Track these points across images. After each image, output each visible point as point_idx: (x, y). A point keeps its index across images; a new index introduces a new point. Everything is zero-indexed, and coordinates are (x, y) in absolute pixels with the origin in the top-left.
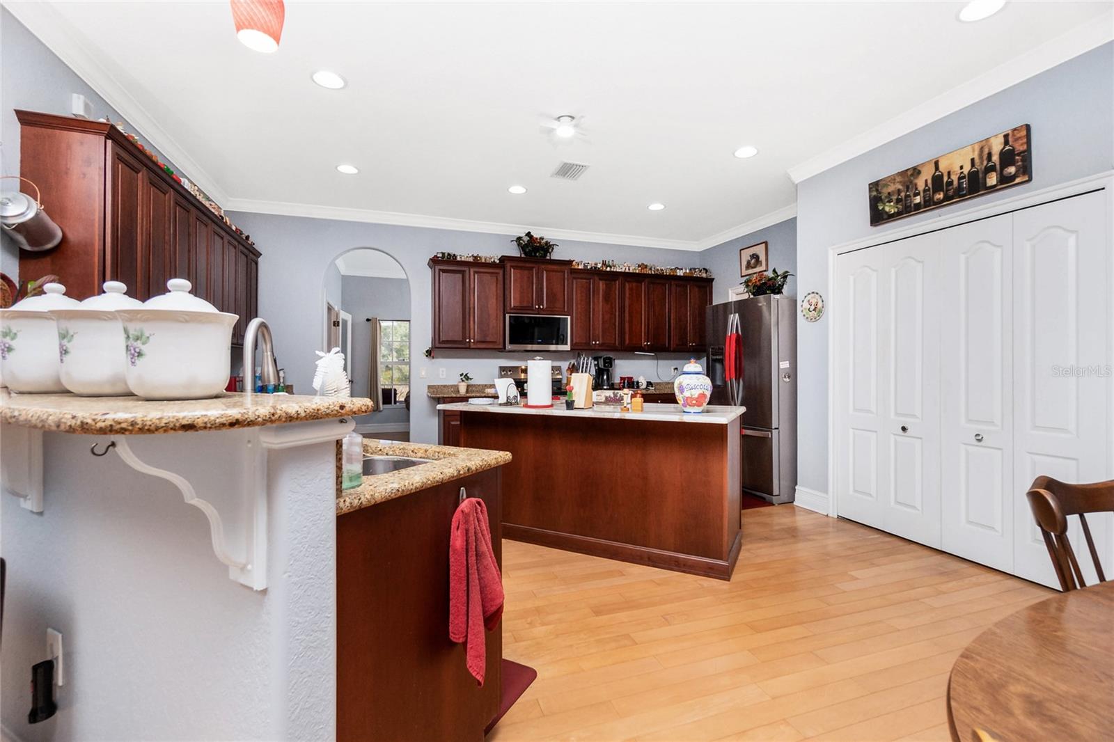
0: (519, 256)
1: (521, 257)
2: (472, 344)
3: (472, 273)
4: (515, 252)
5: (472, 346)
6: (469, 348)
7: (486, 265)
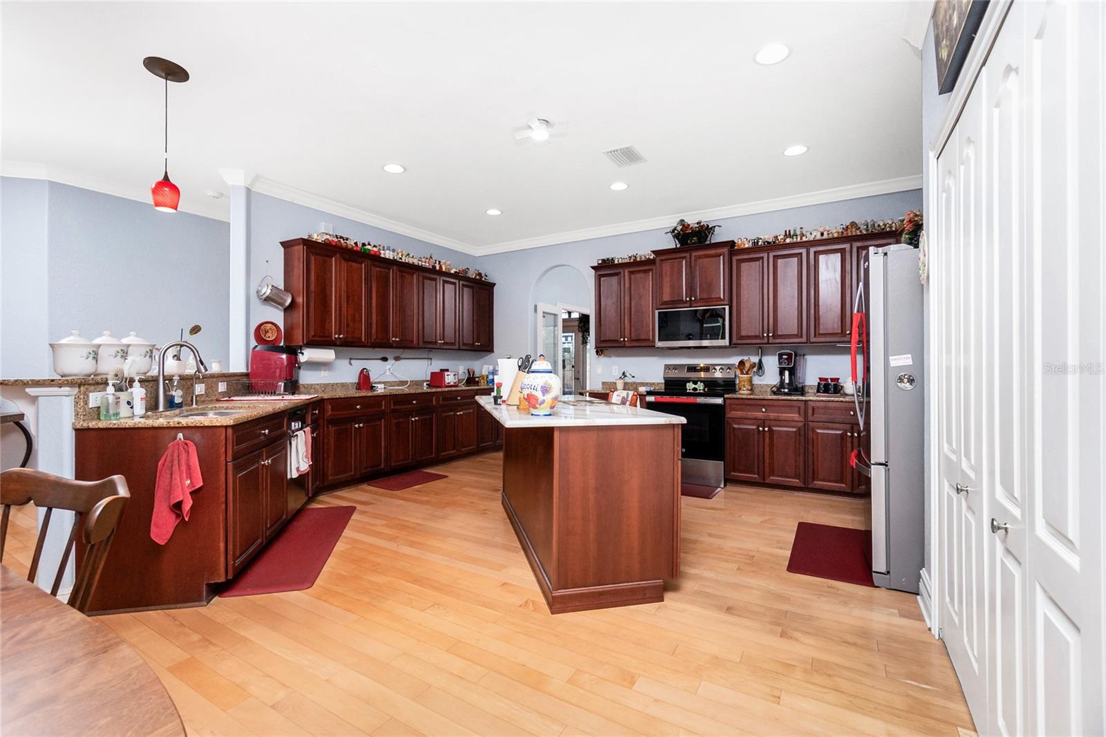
0: (675, 247)
1: (676, 248)
2: (627, 343)
3: (626, 274)
4: (670, 243)
5: (627, 344)
6: (624, 347)
7: (642, 263)
